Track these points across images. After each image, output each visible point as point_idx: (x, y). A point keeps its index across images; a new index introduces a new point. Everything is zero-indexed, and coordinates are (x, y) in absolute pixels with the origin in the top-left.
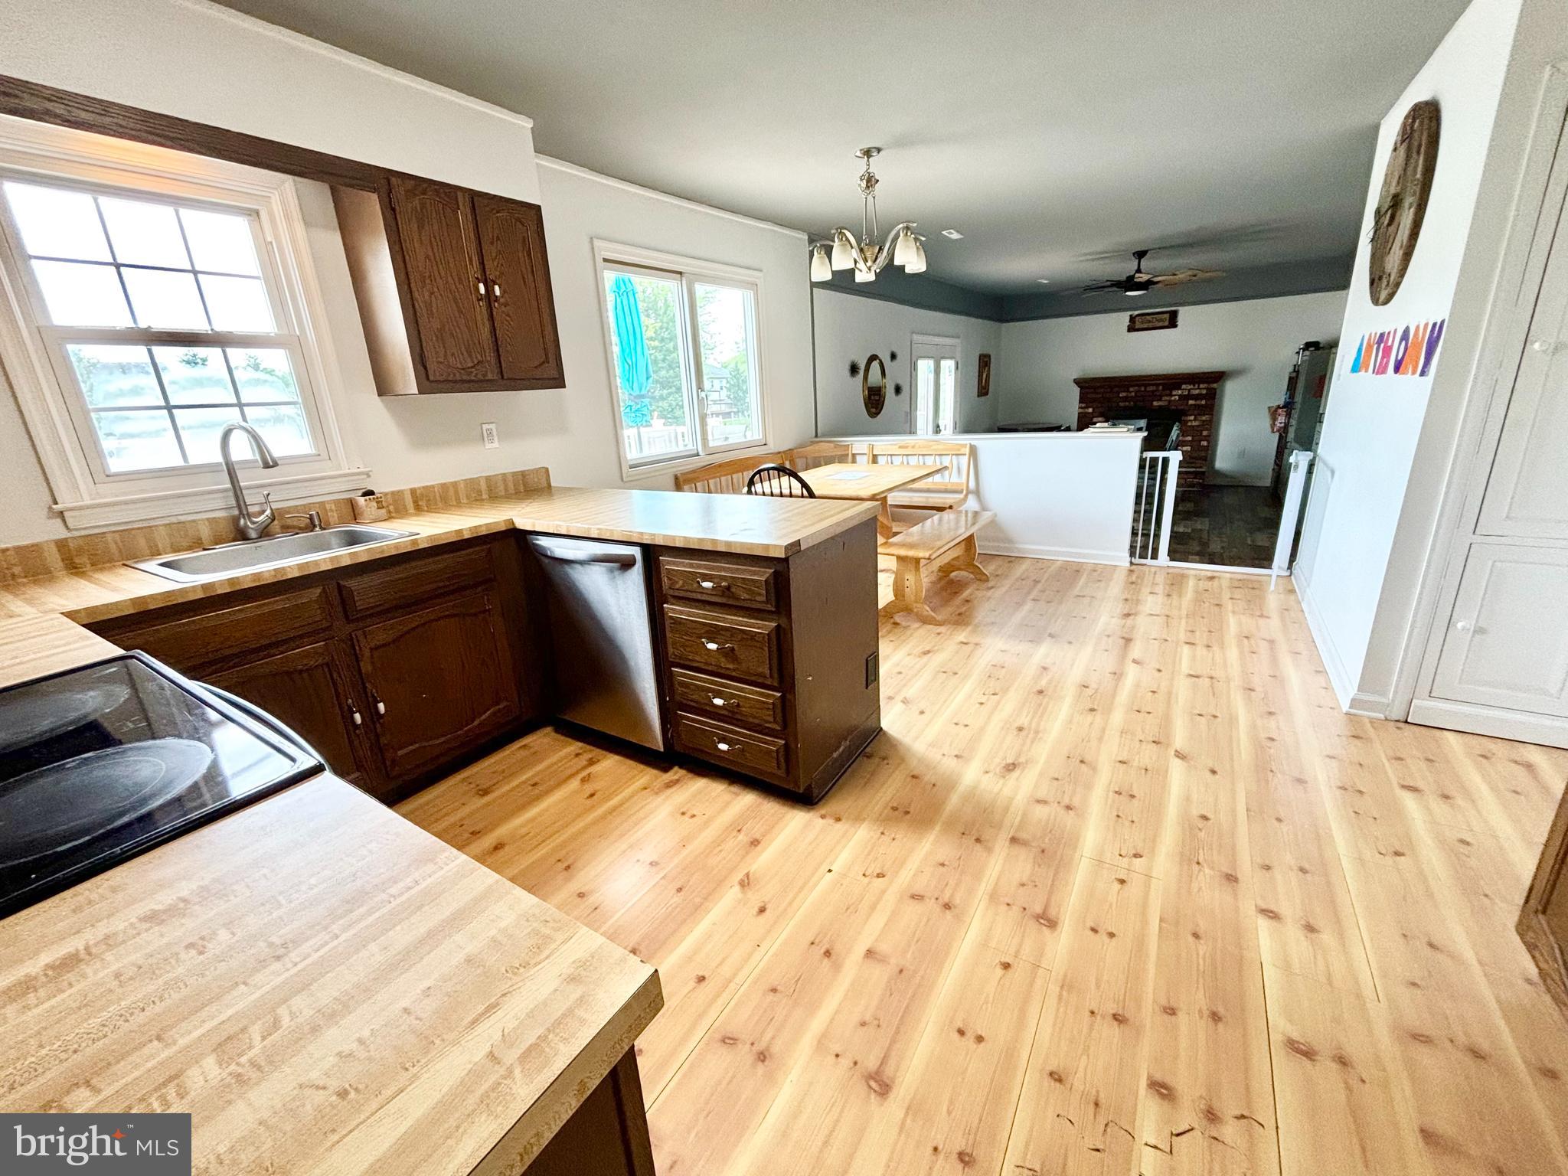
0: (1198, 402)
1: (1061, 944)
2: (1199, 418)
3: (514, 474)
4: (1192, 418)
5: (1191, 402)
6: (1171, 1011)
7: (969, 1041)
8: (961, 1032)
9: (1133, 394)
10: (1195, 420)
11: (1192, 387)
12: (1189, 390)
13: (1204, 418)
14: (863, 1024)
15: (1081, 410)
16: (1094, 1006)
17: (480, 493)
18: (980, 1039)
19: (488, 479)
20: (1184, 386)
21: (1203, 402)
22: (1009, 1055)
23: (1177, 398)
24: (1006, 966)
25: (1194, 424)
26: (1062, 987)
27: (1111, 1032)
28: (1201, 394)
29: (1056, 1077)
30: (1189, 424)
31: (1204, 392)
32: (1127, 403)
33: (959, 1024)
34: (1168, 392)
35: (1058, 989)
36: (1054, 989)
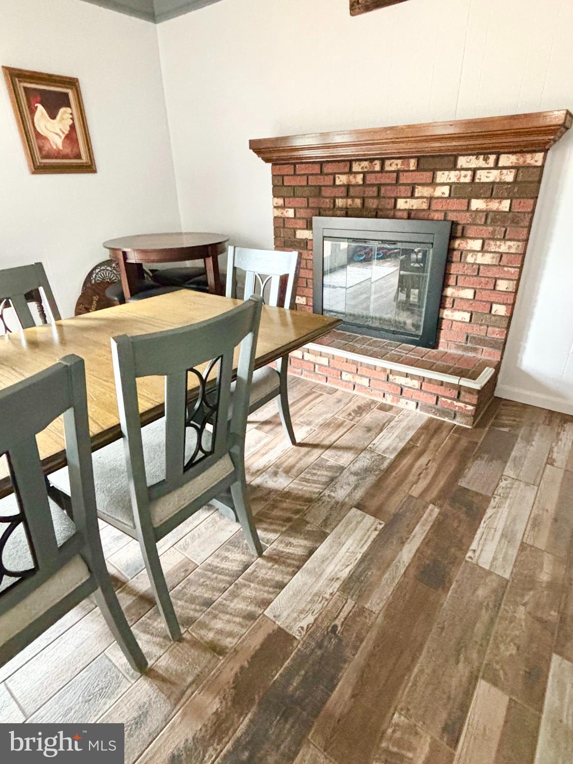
0: (494, 205)
2: (492, 246)
4: (476, 245)
5: (477, 204)
9: (359, 179)
10: (483, 250)
11: (481, 162)
12: (474, 171)
13: (504, 247)
15: (278, 213)
20: (462, 161)
21: (505, 205)
23: (446, 190)
25: (482, 259)
28: (502, 183)
30: (470, 259)
31: (509, 177)
32: (350, 201)
34: (426, 176)
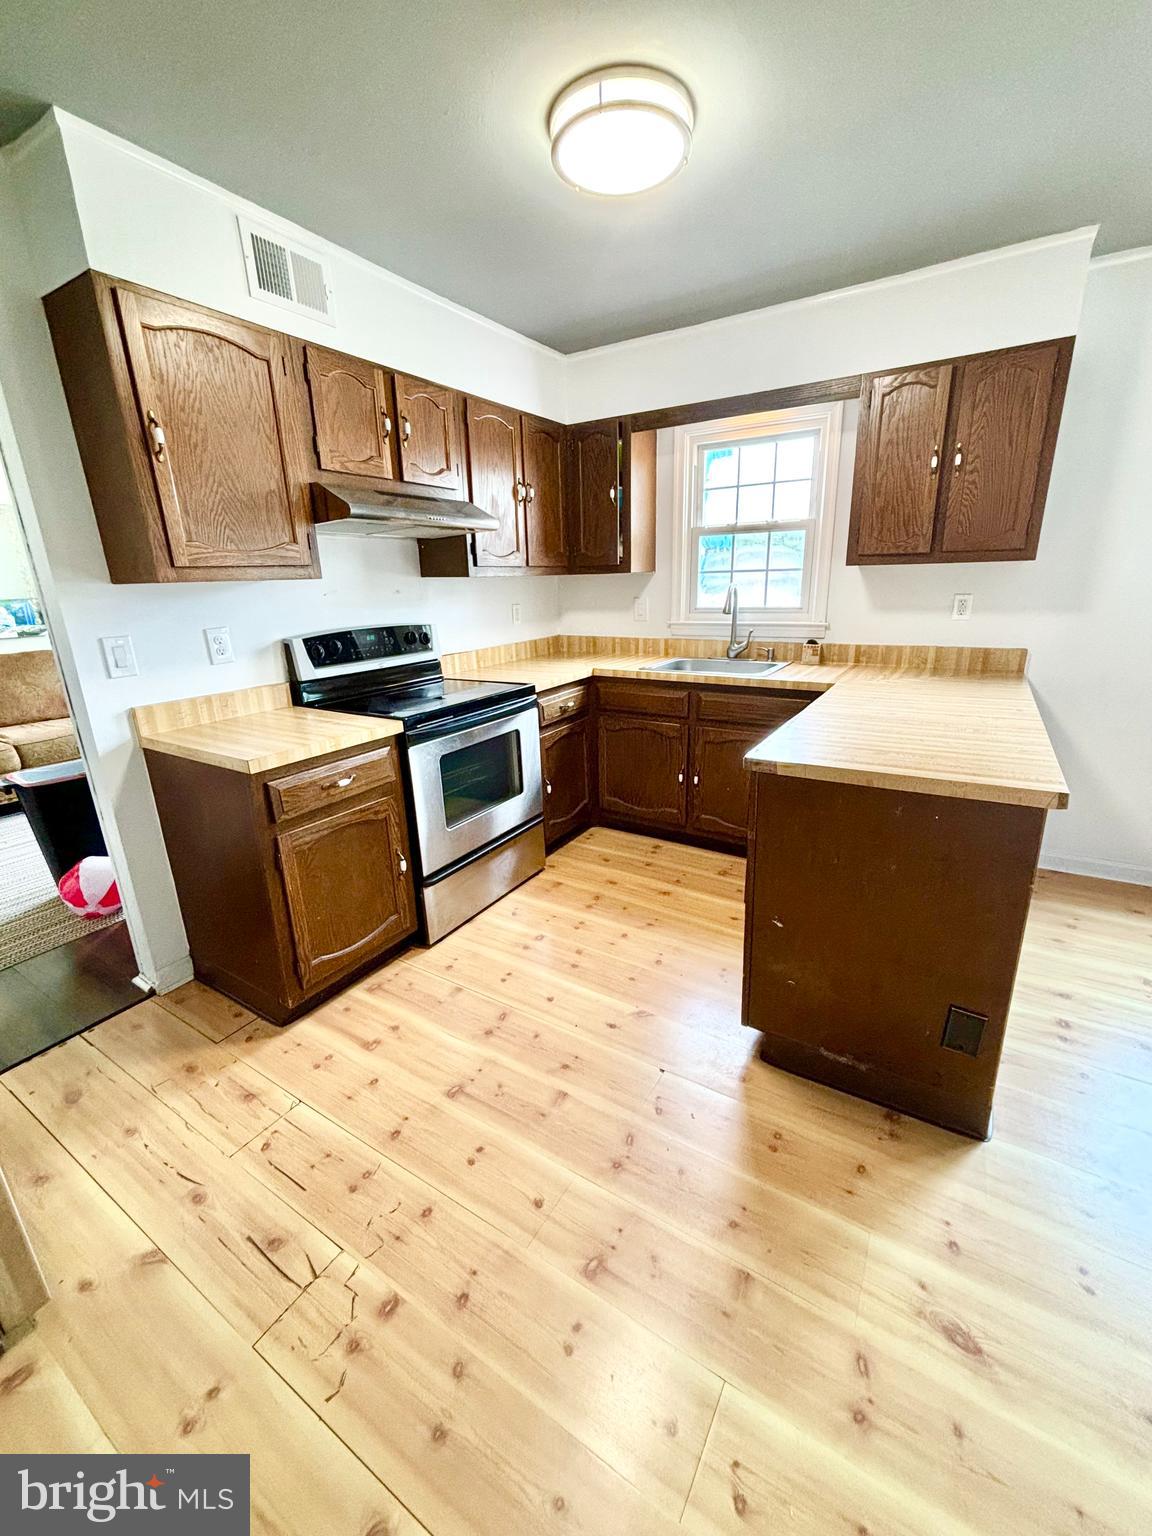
1: (562, 1274)
3: (973, 651)
6: (458, 1372)
7: (471, 1153)
8: (480, 1150)
14: (500, 1086)
16: (480, 1278)
17: (925, 662)
18: (471, 1162)
19: (939, 649)
22: (454, 1182)
24: (538, 1204)
26: (507, 1252)
27: (452, 1285)
29: (427, 1213)
33: (487, 1149)
35: (505, 1247)
36: (507, 1244)
